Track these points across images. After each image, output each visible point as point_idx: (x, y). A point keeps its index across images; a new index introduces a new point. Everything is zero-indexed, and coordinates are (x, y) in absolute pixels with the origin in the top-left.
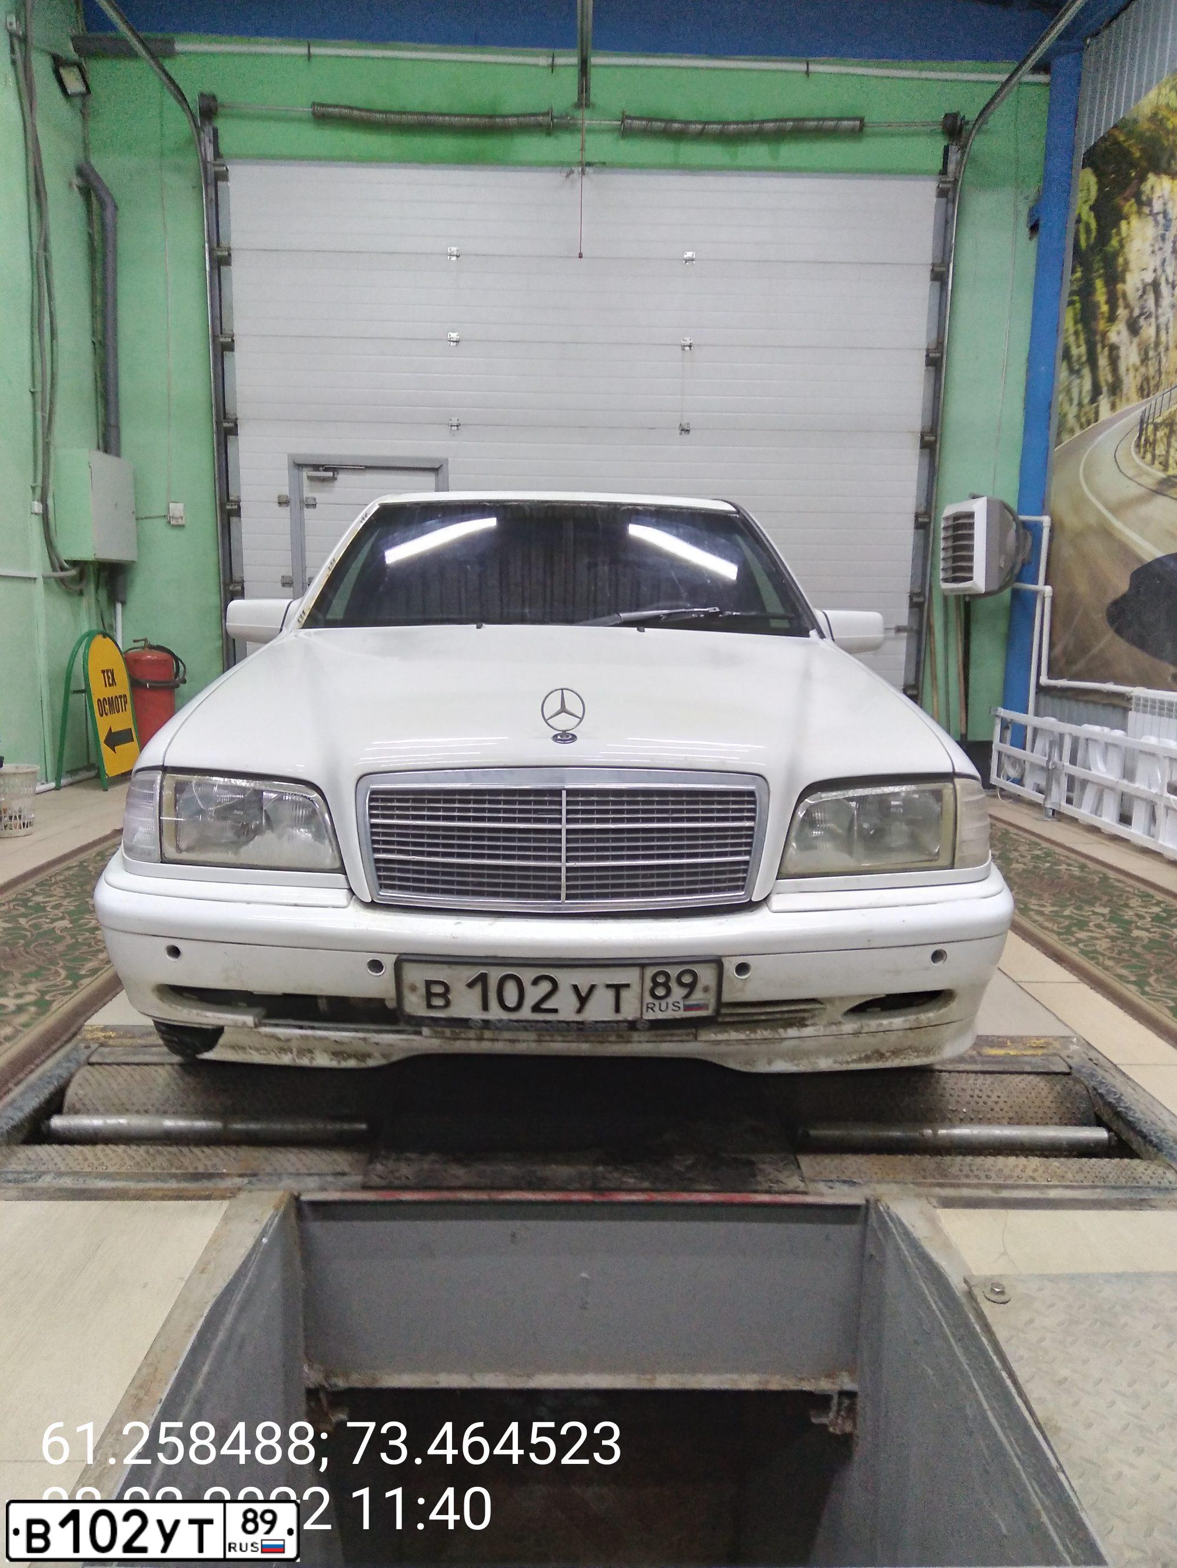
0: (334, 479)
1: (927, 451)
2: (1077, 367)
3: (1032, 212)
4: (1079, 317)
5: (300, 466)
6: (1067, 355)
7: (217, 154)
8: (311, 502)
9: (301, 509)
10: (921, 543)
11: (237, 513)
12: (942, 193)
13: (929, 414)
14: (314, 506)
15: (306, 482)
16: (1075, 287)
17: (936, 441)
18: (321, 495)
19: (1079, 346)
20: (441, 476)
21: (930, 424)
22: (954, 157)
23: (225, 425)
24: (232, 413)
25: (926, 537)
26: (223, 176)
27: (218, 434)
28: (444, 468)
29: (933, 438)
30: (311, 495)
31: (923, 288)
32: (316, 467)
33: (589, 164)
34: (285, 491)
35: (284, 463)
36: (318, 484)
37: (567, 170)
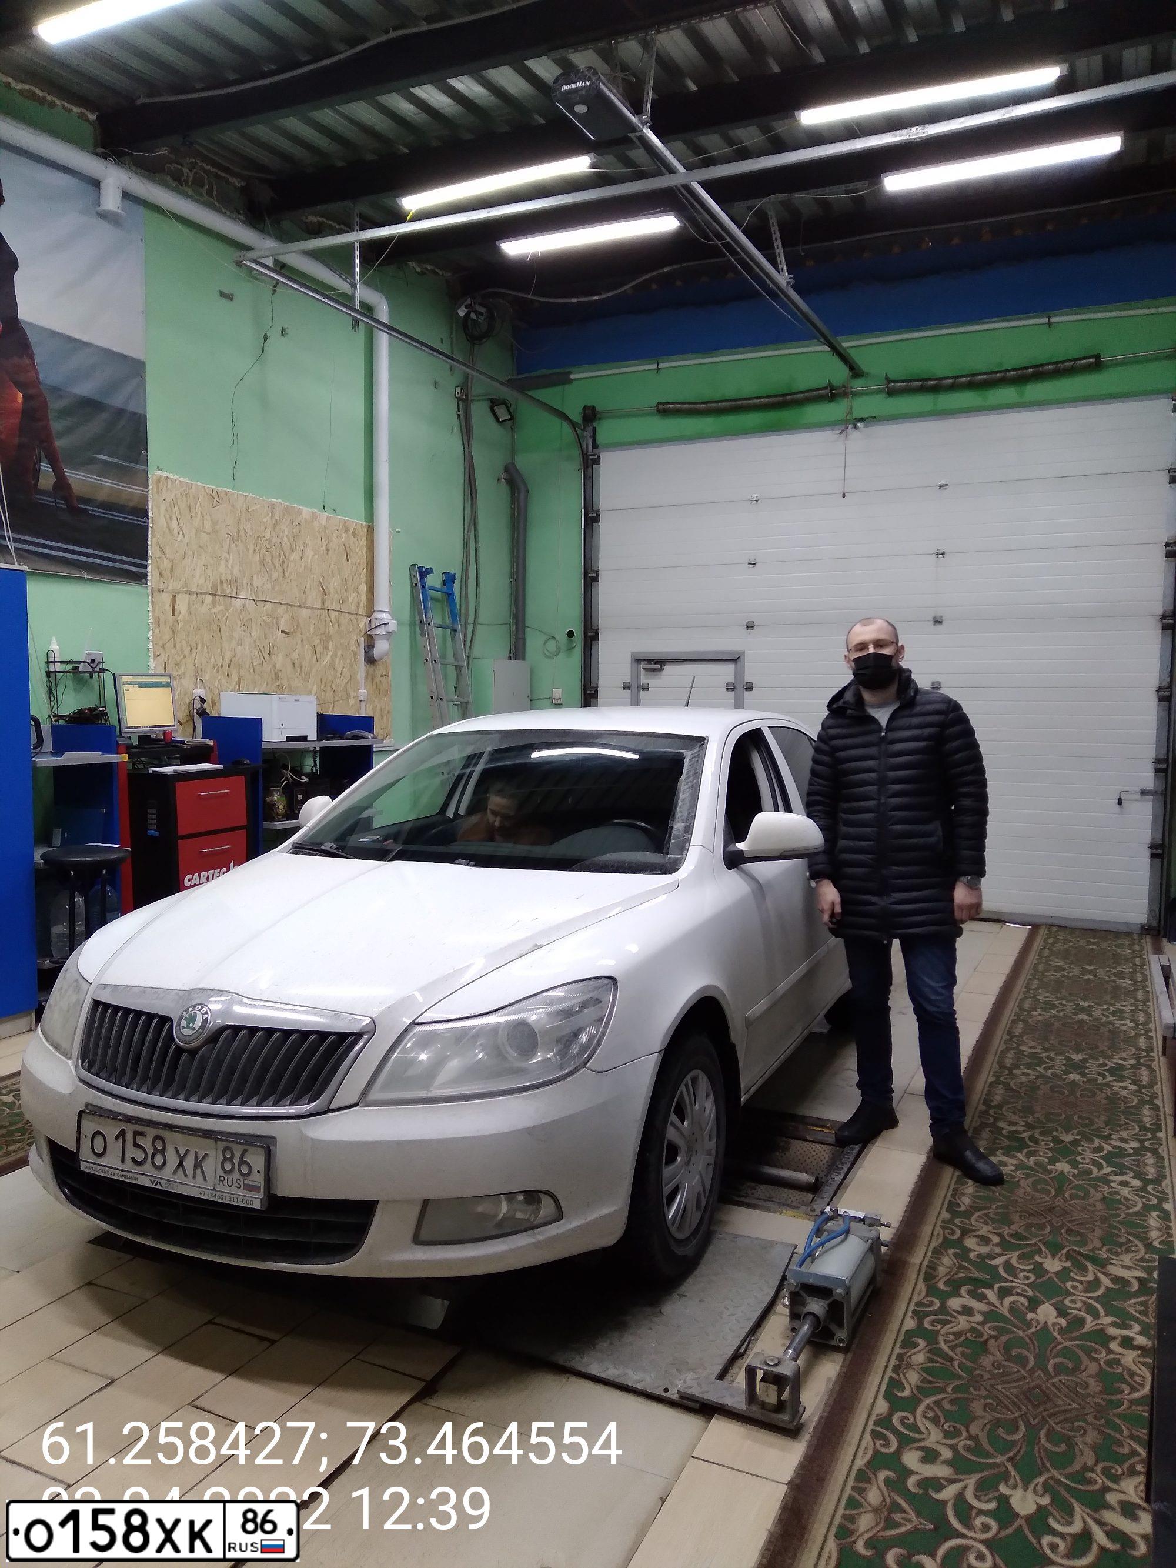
0: (661, 669)
5: (638, 661)
7: (595, 446)
8: (645, 686)
9: (639, 691)
10: (1166, 714)
11: (595, 695)
13: (1170, 599)
14: (648, 689)
15: (643, 672)
18: (653, 681)
20: (739, 664)
23: (589, 634)
24: (595, 624)
26: (597, 461)
27: (585, 641)
28: (742, 658)
30: (647, 681)
32: (649, 661)
33: (862, 420)
34: (628, 679)
35: (628, 659)
36: (650, 673)
37: (843, 427)
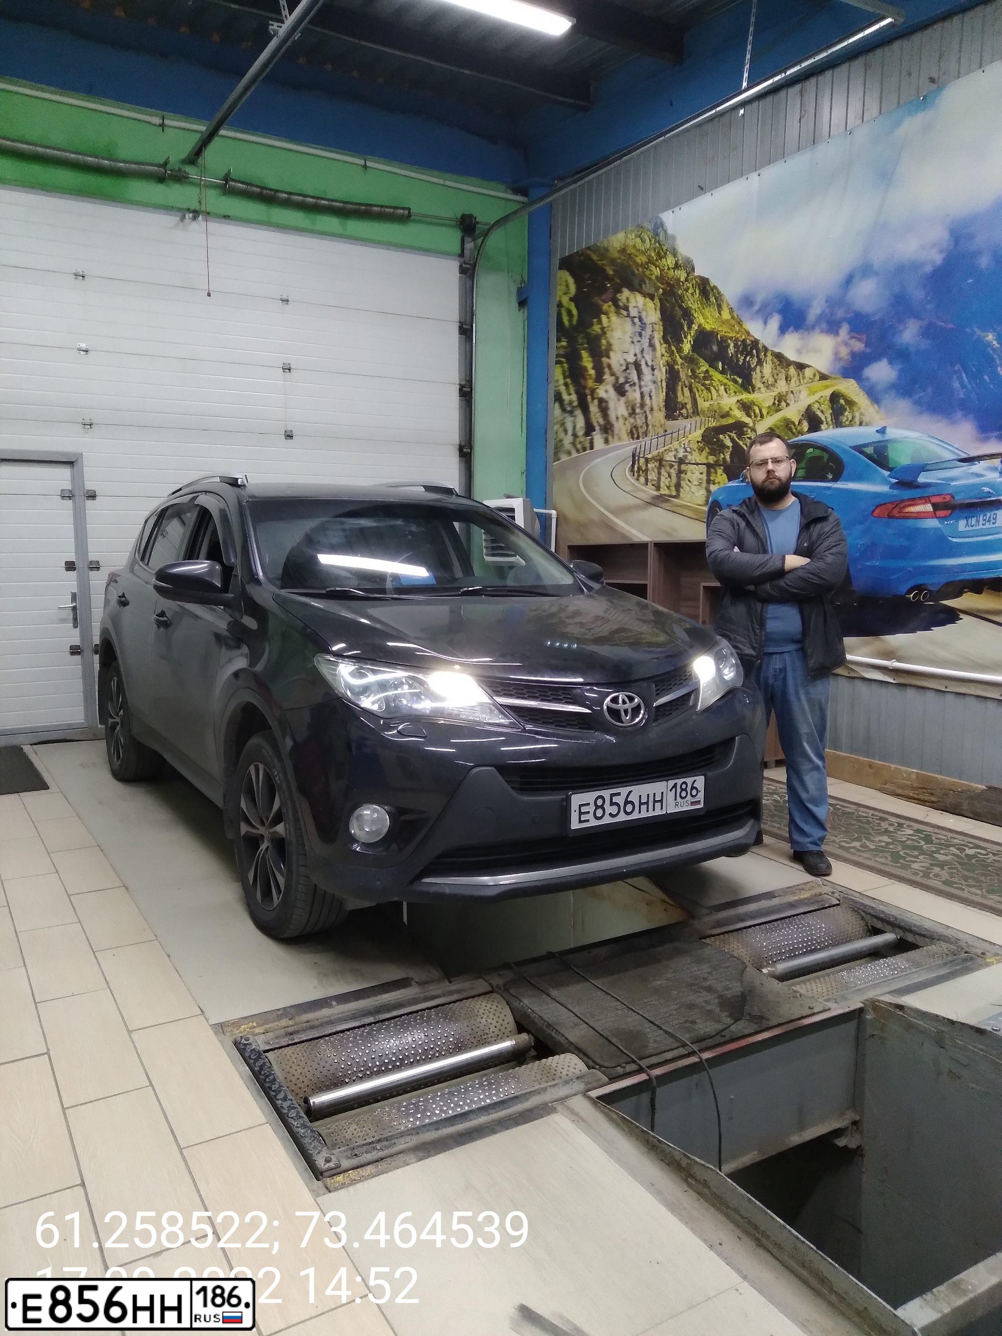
1: (464, 458)
2: (569, 409)
3: (520, 291)
4: (567, 373)
6: (558, 398)
12: (463, 271)
13: (463, 432)
16: (562, 352)
17: (469, 452)
19: (570, 394)
20: (76, 467)
21: (465, 439)
22: (469, 245)
28: (79, 460)
29: (467, 450)
31: (454, 337)
33: (199, 212)
37: (180, 215)
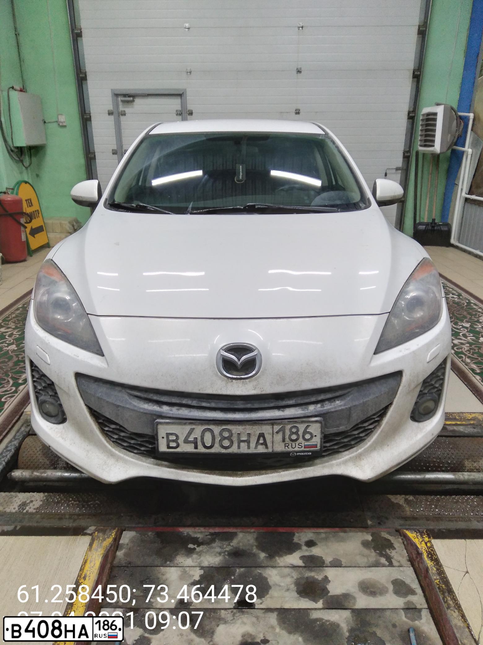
0: (133, 101)
1: (416, 79)
5: (117, 95)
8: (123, 113)
9: (119, 116)
10: (410, 126)
11: (90, 119)
13: (417, 61)
14: (125, 115)
15: (120, 103)
17: (420, 75)
18: (128, 110)
20: (183, 98)
21: (418, 65)
23: (81, 75)
24: (83, 69)
25: (413, 124)
27: (78, 81)
28: (184, 93)
29: (419, 73)
30: (123, 109)
32: (125, 95)
34: (111, 108)
35: (110, 94)
36: (126, 104)
